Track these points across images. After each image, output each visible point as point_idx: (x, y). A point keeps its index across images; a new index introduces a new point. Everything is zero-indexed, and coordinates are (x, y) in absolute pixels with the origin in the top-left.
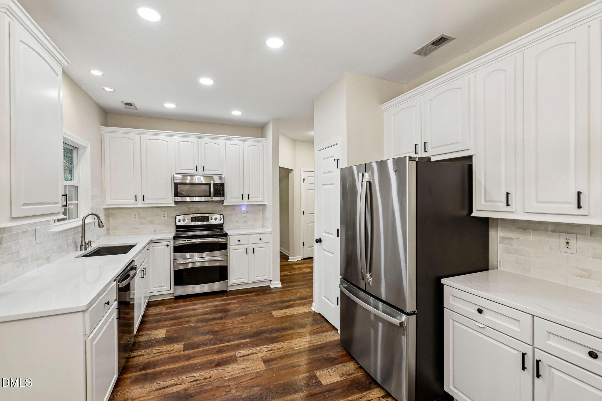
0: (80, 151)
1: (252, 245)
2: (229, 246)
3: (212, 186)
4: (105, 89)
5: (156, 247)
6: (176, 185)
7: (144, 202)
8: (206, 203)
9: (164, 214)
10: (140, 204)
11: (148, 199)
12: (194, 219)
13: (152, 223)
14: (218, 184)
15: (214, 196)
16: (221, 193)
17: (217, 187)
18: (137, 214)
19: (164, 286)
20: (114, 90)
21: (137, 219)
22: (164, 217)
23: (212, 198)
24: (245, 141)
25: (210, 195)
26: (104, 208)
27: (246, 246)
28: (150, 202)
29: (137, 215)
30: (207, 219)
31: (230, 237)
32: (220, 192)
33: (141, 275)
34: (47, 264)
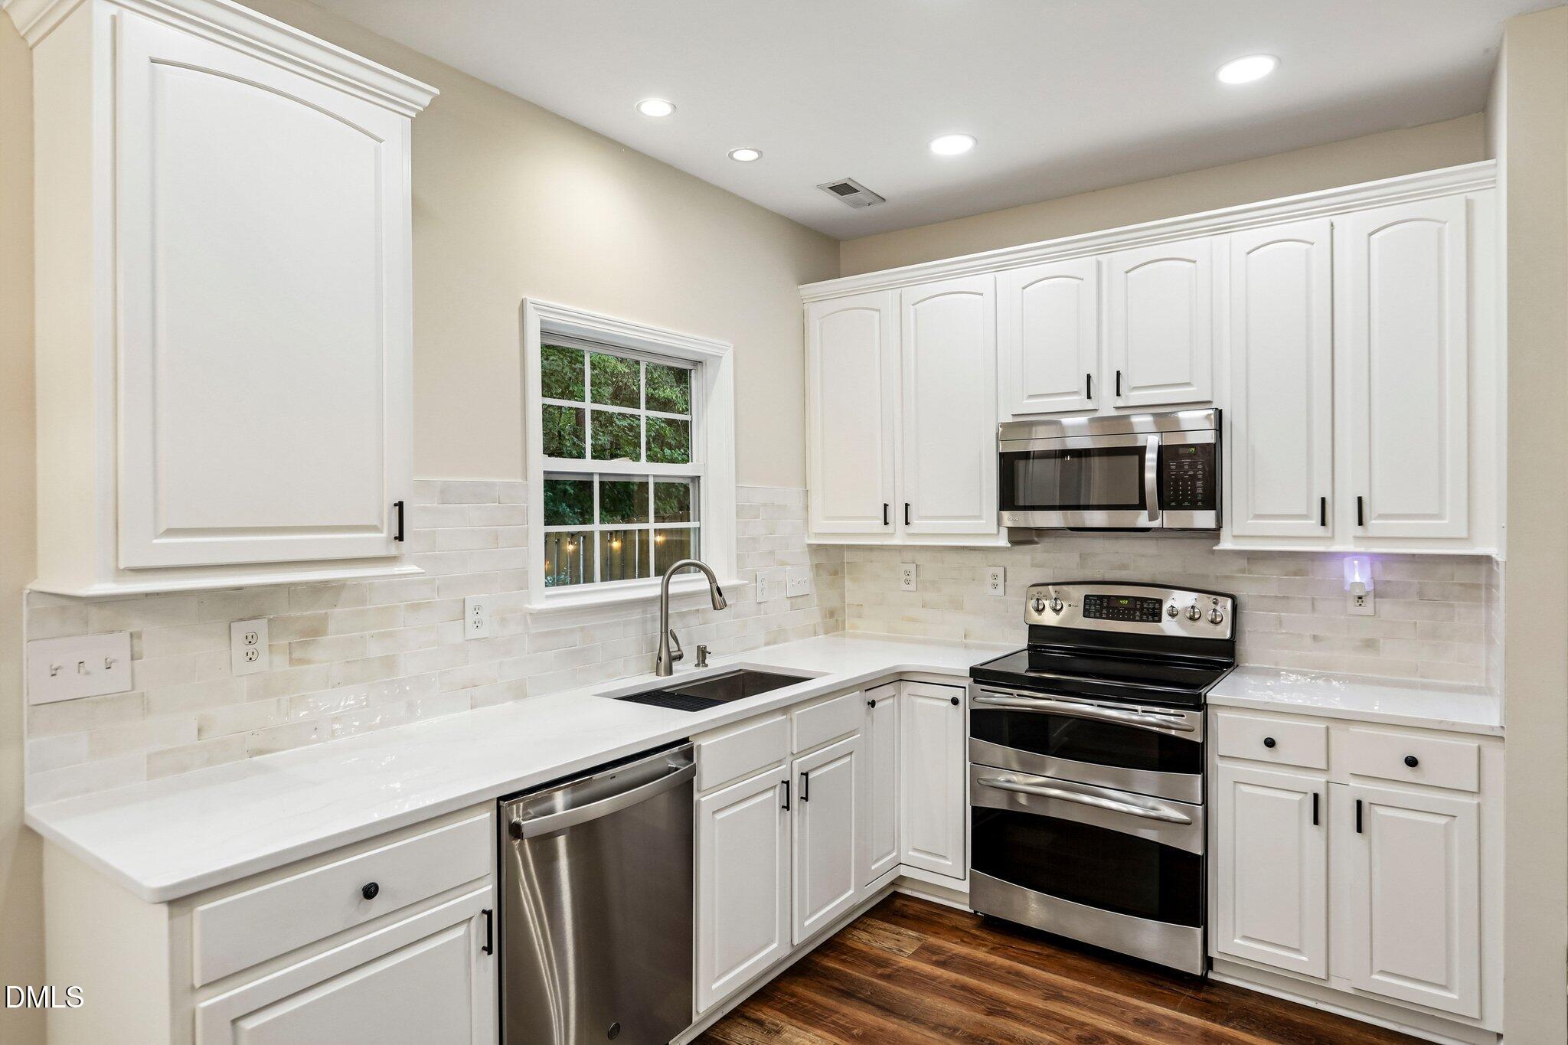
0: (709, 370)
1: (1354, 783)
2: (1213, 761)
3: (1151, 457)
4: (736, 156)
5: (920, 700)
6: (1009, 464)
7: (910, 529)
8: (1129, 538)
9: (995, 577)
10: (898, 536)
11: (921, 518)
12: (1095, 606)
13: (957, 605)
14: (1181, 451)
15: (1163, 505)
16: (1200, 490)
17: (1180, 466)
18: (912, 568)
19: (944, 857)
20: (760, 153)
21: (912, 587)
22: (995, 586)
23: (1152, 518)
24: (1344, 209)
25: (1142, 505)
26: (810, 545)
27: (1316, 782)
28: (927, 528)
29: (913, 577)
30: (1152, 611)
31: (1222, 714)
32: (1194, 486)
33: (776, 796)
34: (511, 702)
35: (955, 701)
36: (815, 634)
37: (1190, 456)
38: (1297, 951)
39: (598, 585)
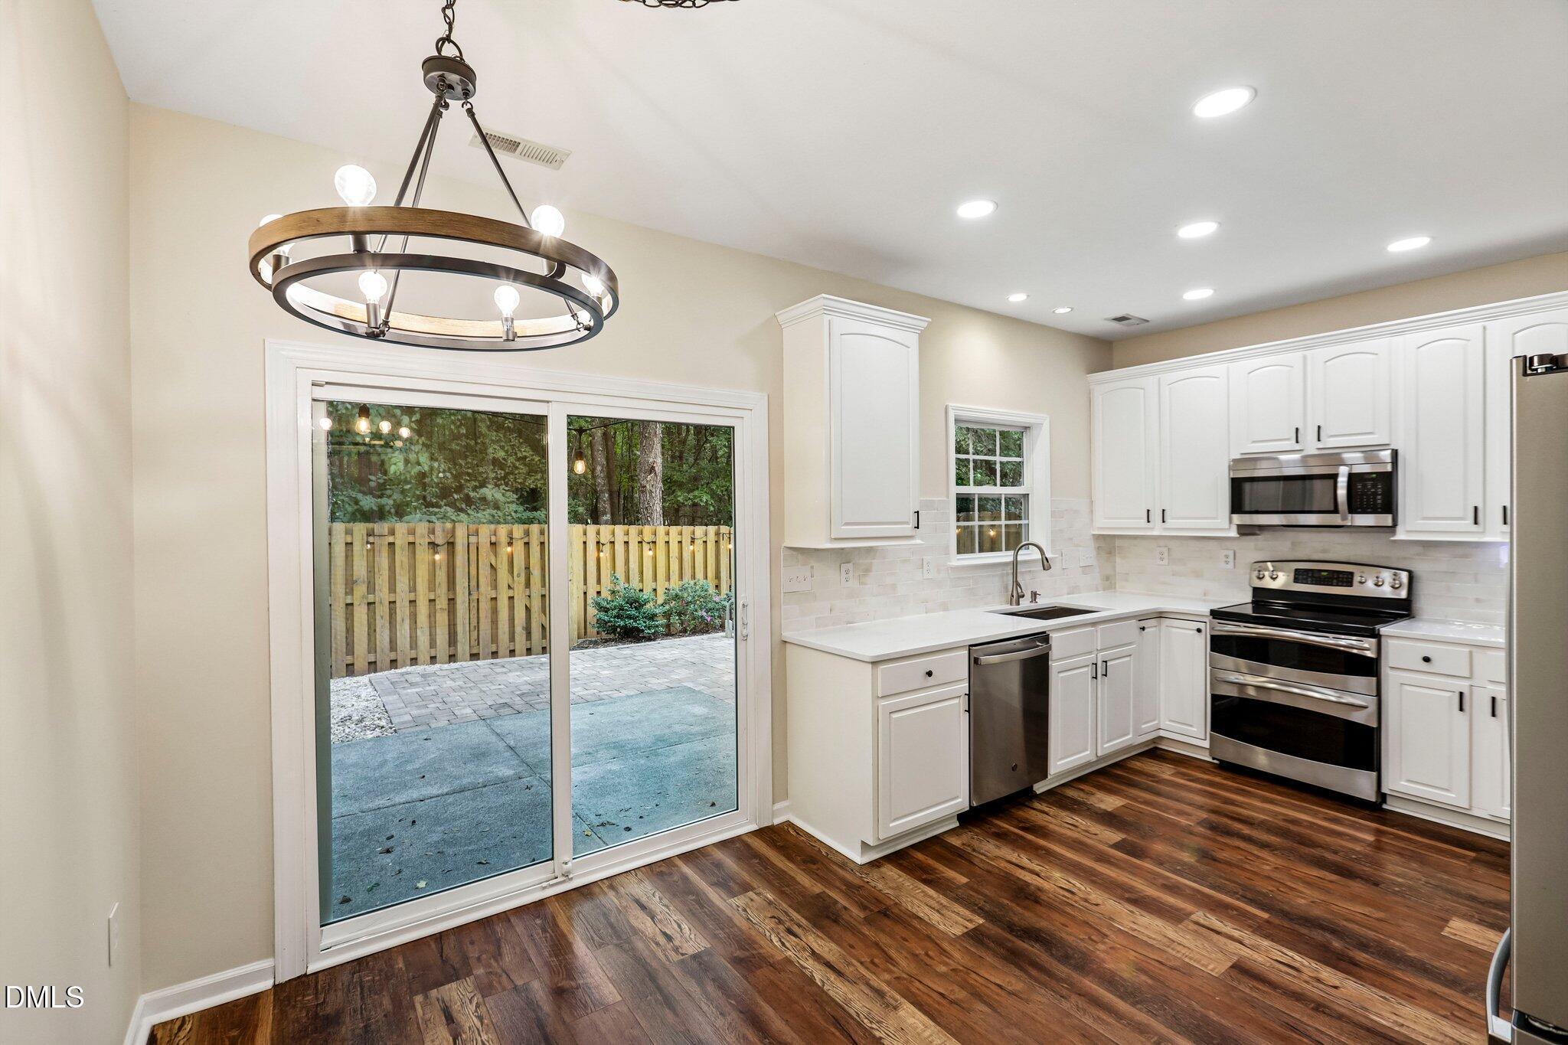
0: (1034, 432)
1: (1490, 687)
2: (1385, 670)
3: (1342, 481)
4: (1056, 312)
5: (1174, 630)
6: (1237, 486)
7: (1165, 525)
8: (1329, 532)
9: (1227, 556)
10: (1157, 529)
11: (1173, 518)
12: (1300, 576)
13: (1198, 574)
14: (1367, 476)
15: (1353, 509)
16: (1379, 501)
17: (1364, 486)
18: (1165, 550)
19: (1191, 726)
20: (1072, 309)
21: (1165, 562)
22: (1227, 562)
23: (1344, 518)
24: (1495, 317)
25: (1336, 511)
26: (1094, 535)
27: (1463, 685)
28: (1177, 525)
29: (1166, 554)
30: (1347, 579)
31: (1391, 642)
32: (1375, 500)
33: (1088, 671)
34: (941, 613)
35: (1199, 630)
36: (1097, 590)
37: (1373, 479)
38: (1447, 790)
39: (977, 555)
